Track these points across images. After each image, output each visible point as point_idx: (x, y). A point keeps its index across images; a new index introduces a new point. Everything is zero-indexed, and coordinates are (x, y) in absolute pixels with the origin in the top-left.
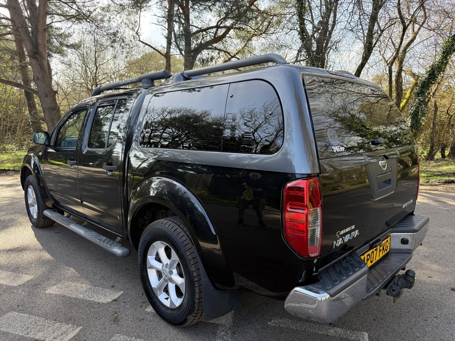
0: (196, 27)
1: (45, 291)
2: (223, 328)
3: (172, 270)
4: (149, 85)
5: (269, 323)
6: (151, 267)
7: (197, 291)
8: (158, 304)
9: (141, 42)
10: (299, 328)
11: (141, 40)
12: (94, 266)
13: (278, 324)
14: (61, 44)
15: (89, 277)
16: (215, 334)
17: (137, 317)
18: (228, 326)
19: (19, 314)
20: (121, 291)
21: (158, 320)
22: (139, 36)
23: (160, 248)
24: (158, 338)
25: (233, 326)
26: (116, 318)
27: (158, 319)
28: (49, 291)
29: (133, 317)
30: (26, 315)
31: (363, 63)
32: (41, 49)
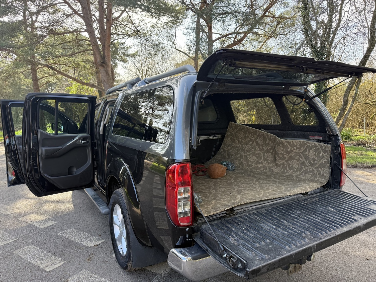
0: (220, 34)
1: (57, 233)
2: (159, 277)
3: (124, 227)
4: (130, 88)
6: (115, 224)
9: (176, 49)
11: (176, 48)
14: (125, 55)
15: (89, 227)
16: (150, 280)
17: (104, 259)
18: (163, 276)
19: (35, 247)
20: (104, 239)
22: (175, 45)
23: (119, 209)
24: (109, 277)
25: (167, 276)
26: (90, 258)
28: (60, 234)
29: (102, 259)
30: (38, 248)
31: (366, 55)
32: (107, 60)
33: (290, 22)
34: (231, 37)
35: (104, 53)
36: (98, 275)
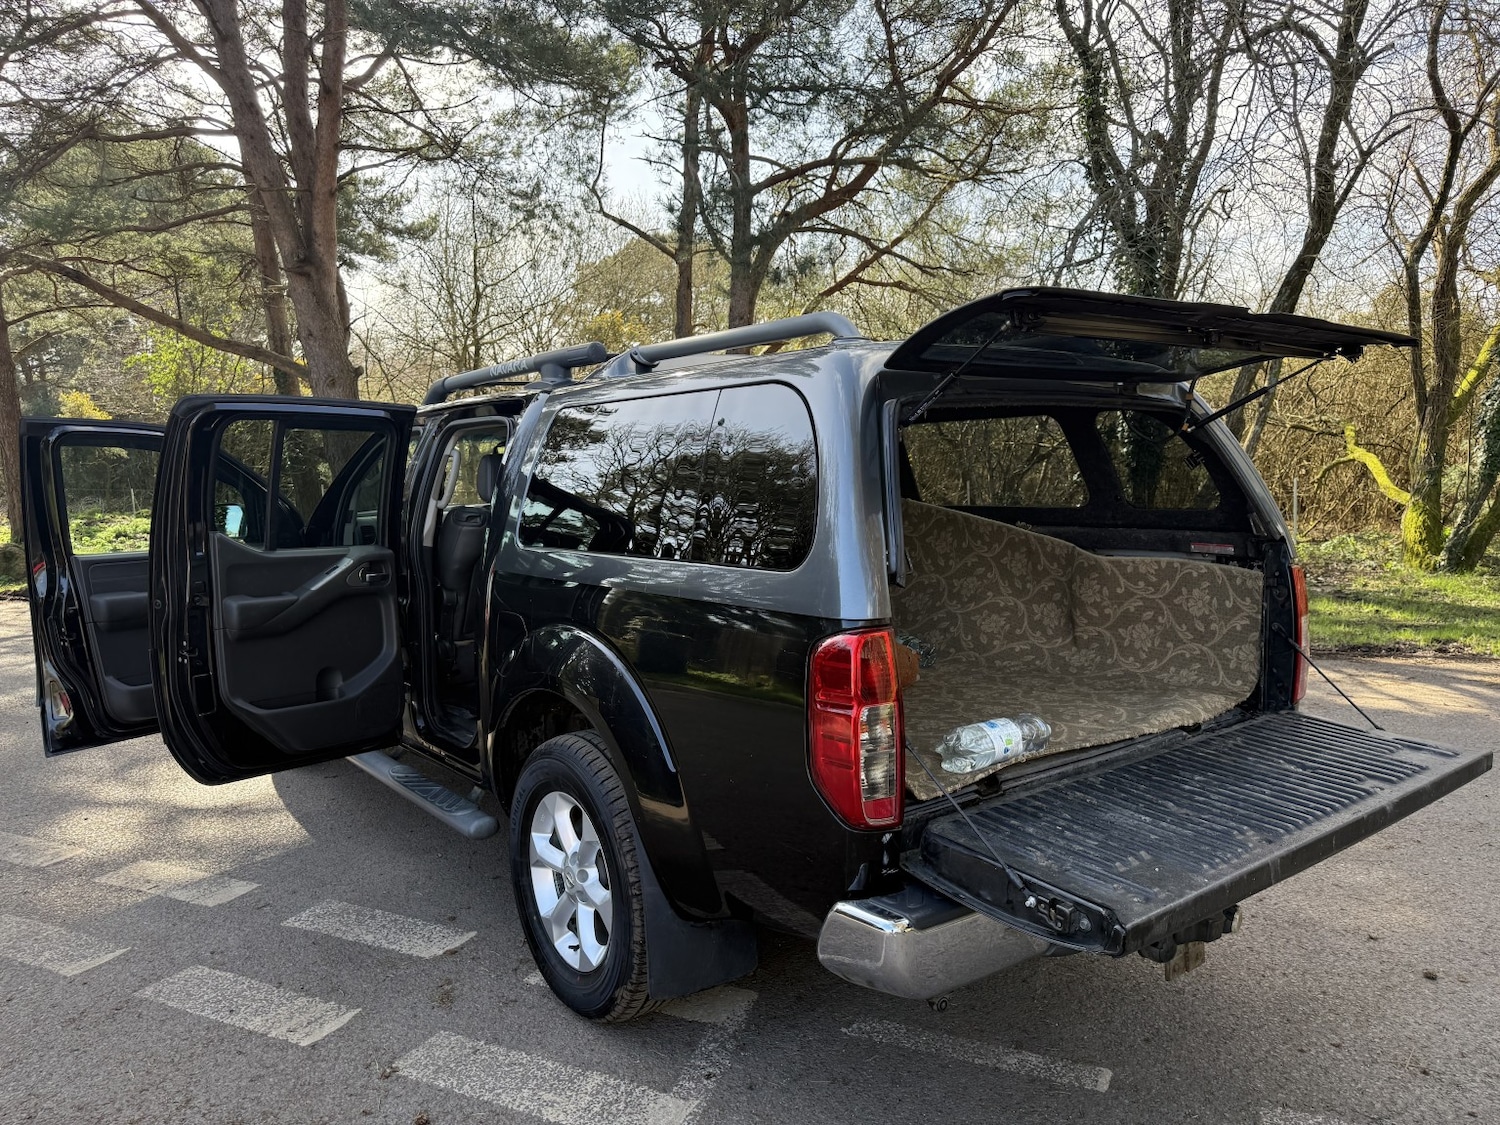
0: (772, 163)
1: (281, 921)
2: (717, 1035)
3: (587, 870)
4: (558, 380)
5: (844, 1030)
6: (542, 864)
7: (637, 922)
8: (554, 961)
9: (607, 215)
10: (923, 1048)
11: (606, 210)
12: (412, 867)
13: (868, 1033)
15: (396, 892)
16: (691, 1046)
17: (500, 995)
18: (730, 1031)
19: (213, 971)
20: (471, 930)
21: (552, 1005)
22: (599, 198)
23: (559, 811)
25: (745, 1031)
26: (447, 993)
27: (552, 1003)
28: (291, 922)
29: (491, 994)
30: (230, 975)
31: (1305, 259)
32: (321, 249)
33: (1027, 122)
34: (817, 177)
35: (308, 223)
36: (500, 1044)
